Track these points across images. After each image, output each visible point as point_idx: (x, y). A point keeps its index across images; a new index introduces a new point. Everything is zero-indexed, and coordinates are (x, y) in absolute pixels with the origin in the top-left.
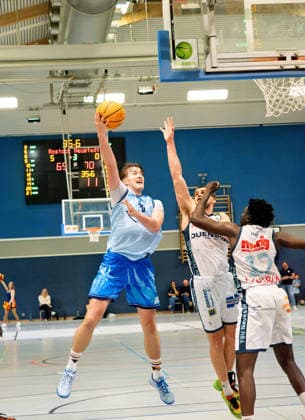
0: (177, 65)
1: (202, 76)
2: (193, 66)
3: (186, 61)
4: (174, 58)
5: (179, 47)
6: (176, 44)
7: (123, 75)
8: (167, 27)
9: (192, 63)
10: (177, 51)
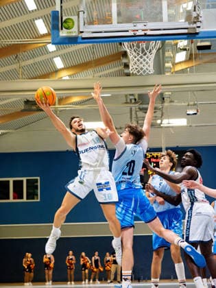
0: (64, 33)
1: (80, 40)
2: (74, 34)
3: (70, 31)
4: (62, 29)
5: (65, 22)
6: (63, 20)
7: (176, 101)
8: (58, 8)
9: (74, 32)
10: (64, 24)
